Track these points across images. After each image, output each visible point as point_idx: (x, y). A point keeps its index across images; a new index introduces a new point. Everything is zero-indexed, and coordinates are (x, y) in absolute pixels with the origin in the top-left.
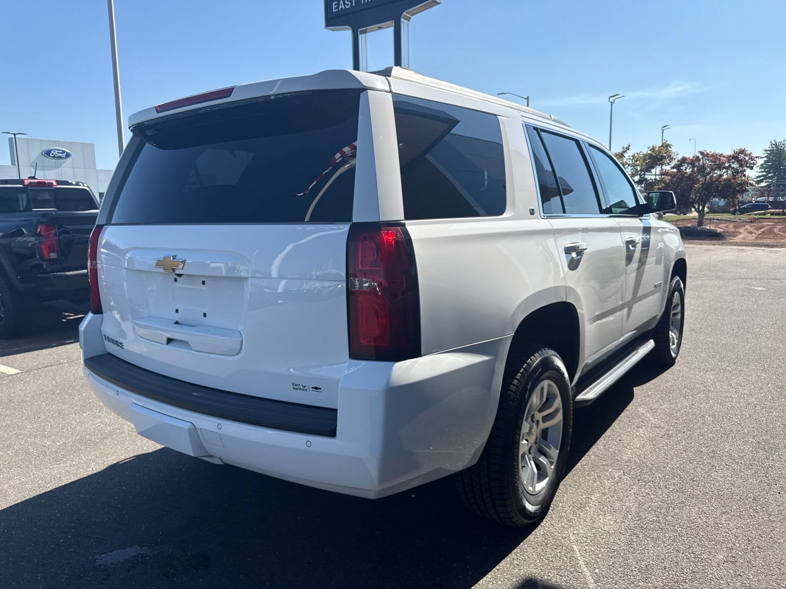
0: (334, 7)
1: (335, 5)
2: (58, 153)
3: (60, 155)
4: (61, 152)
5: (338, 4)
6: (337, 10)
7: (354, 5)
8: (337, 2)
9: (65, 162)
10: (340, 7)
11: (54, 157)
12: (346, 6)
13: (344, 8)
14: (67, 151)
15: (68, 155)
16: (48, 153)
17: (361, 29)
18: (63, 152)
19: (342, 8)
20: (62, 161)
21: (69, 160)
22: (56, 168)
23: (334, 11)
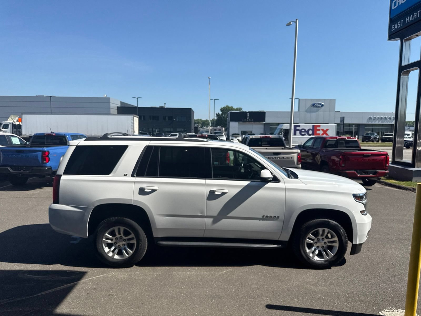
0: (392, 28)
1: (393, 27)
2: (318, 105)
3: (319, 106)
4: (319, 104)
5: (394, 27)
6: (393, 30)
7: (402, 25)
8: (394, 25)
9: (320, 109)
10: (395, 27)
11: (316, 107)
12: (398, 26)
13: (397, 28)
14: (323, 104)
15: (323, 106)
16: (314, 105)
17: (405, 39)
18: (321, 104)
19: (396, 28)
20: (319, 108)
21: (323, 108)
22: (316, 111)
23: (392, 30)
